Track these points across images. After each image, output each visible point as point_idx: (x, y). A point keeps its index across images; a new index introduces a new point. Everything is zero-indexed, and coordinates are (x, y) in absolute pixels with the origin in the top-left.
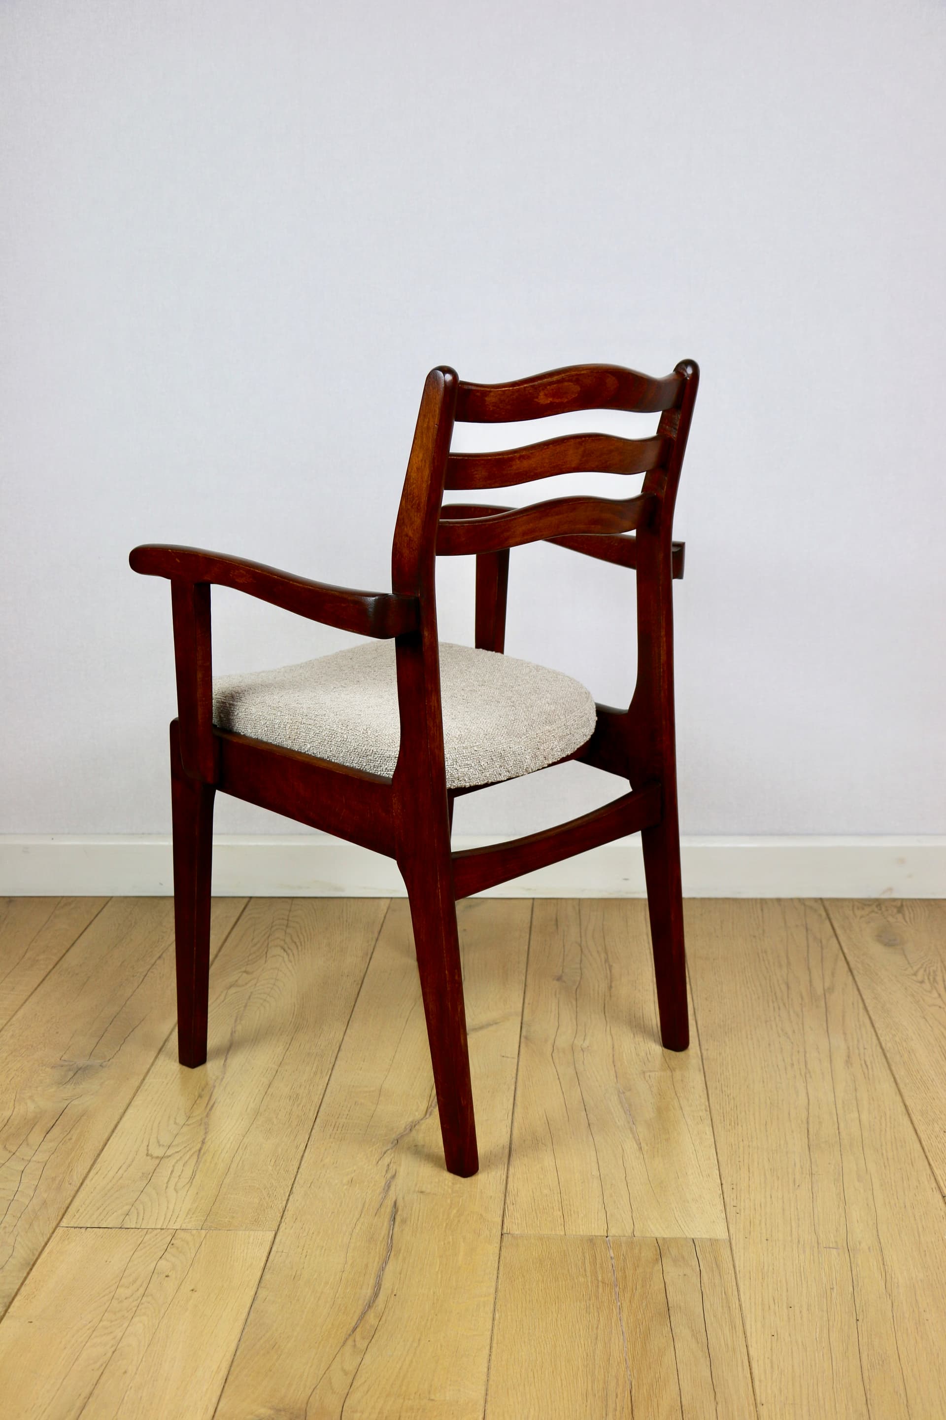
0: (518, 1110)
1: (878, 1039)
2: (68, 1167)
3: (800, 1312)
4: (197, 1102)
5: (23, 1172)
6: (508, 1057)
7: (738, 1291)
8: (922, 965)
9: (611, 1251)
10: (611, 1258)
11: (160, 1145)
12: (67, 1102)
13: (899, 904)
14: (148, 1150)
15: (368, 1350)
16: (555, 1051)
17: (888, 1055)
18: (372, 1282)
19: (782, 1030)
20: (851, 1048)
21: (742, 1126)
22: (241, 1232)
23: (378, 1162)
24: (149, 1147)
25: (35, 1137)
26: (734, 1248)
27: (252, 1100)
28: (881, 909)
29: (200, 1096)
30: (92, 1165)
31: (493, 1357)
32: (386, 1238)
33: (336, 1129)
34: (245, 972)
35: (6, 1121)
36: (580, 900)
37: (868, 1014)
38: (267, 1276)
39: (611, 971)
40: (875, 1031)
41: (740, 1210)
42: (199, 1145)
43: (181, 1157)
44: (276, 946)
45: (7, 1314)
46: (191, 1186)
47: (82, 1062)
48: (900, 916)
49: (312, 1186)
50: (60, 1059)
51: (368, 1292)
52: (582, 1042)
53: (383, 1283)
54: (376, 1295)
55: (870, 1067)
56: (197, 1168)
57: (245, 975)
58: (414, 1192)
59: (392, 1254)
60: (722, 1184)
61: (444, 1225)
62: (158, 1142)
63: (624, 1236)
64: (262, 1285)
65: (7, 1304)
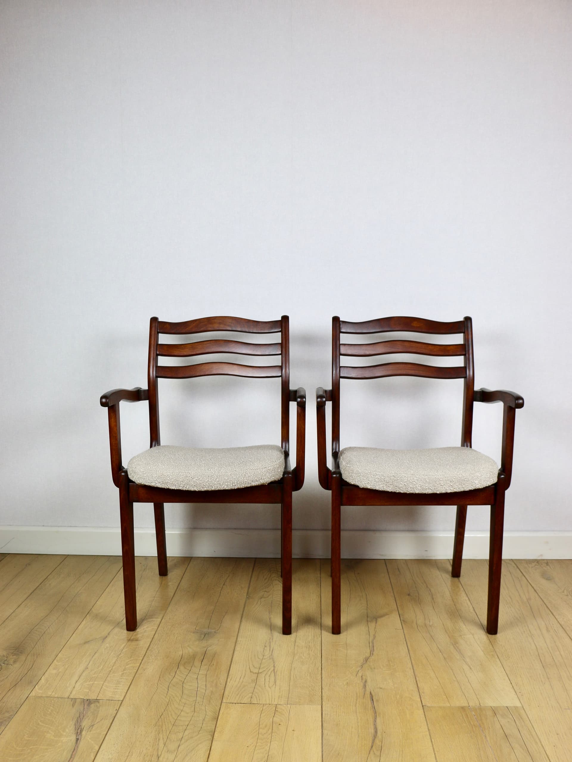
0: (411, 652)
1: (557, 620)
2: (217, 676)
3: (563, 736)
4: (265, 649)
5: (197, 678)
6: (398, 629)
7: (533, 728)
8: (565, 588)
9: (473, 712)
10: (474, 715)
11: (255, 668)
12: (206, 648)
13: (546, 561)
14: (250, 670)
15: (381, 756)
16: (418, 626)
17: (563, 627)
18: (372, 727)
19: (515, 616)
20: (547, 624)
21: (511, 658)
22: (306, 706)
23: (356, 675)
24: (251, 669)
25: (197, 663)
26: (525, 710)
27: (290, 649)
28: (539, 564)
29: (265, 646)
30: (228, 676)
31: (437, 757)
32: (372, 707)
33: (332, 661)
34: (265, 591)
35: (181, 656)
36: (405, 560)
37: (549, 610)
38: (324, 725)
39: (431, 591)
40: (555, 617)
41: (523, 694)
42: (272, 669)
43: (267, 673)
44: (276, 580)
45: (214, 739)
46: (276, 686)
47: (205, 630)
48: (548, 567)
49: (331, 686)
50: (196, 629)
51: (372, 731)
52: (429, 623)
53: (378, 727)
54: (376, 732)
55: (557, 632)
56: (276, 678)
57: (265, 593)
58: (377, 688)
59: (377, 714)
60: (511, 683)
61: (396, 702)
62: (254, 666)
63: (476, 706)
64: (324, 728)
65: (213, 735)
